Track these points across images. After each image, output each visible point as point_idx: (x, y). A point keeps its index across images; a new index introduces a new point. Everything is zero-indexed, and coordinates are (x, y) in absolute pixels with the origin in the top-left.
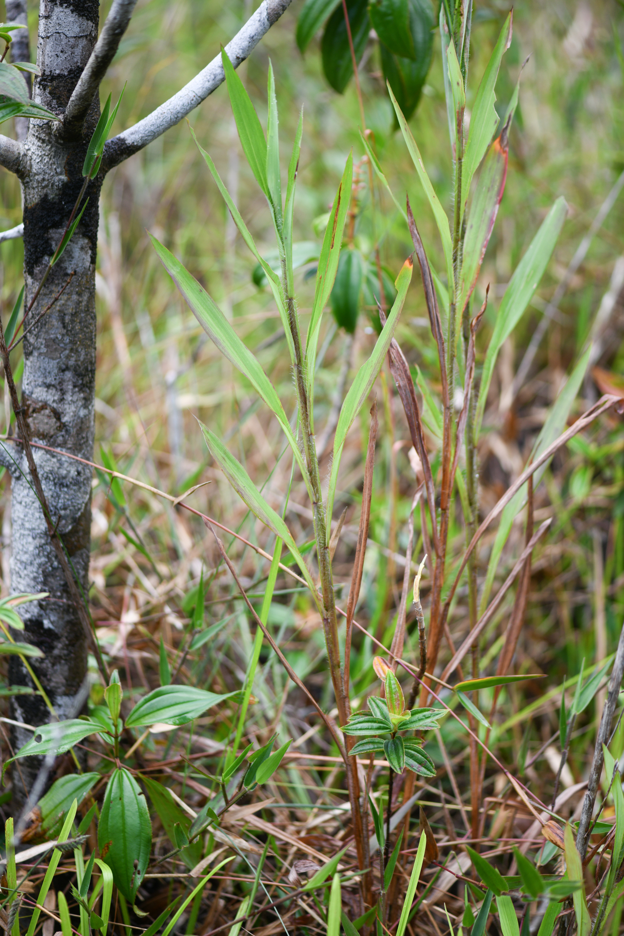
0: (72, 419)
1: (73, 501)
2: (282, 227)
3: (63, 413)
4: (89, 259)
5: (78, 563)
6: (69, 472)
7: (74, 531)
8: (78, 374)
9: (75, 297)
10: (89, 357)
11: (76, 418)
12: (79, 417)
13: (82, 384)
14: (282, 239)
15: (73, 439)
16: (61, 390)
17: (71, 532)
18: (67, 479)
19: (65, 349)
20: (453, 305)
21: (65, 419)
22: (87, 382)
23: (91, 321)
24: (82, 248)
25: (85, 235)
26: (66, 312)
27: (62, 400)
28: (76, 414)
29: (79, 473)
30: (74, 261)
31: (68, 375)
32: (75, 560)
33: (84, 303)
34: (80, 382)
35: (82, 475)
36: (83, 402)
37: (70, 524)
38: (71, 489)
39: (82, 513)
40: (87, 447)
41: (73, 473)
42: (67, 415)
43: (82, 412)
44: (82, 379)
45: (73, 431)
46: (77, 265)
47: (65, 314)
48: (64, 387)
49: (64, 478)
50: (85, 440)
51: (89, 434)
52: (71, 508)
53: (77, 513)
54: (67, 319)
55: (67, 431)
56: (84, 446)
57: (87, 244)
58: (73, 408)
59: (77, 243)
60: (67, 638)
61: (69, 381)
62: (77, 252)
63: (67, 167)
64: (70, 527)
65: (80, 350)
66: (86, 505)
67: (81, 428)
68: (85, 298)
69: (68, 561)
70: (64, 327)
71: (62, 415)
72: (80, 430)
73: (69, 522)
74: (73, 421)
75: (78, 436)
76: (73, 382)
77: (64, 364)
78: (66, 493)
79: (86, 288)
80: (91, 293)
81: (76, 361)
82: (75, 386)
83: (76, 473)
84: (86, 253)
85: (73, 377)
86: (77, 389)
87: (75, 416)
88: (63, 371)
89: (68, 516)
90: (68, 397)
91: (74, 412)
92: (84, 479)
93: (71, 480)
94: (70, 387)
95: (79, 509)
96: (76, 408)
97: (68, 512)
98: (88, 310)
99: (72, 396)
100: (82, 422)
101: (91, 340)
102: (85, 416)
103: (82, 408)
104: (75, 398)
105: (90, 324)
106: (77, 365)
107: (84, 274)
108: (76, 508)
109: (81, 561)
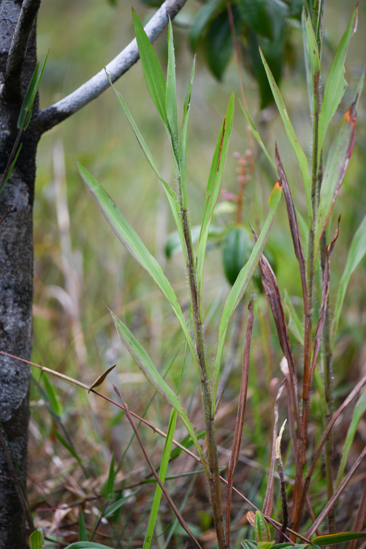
0: (12, 328)
1: (13, 395)
2: (178, 151)
3: (5, 323)
4: (27, 200)
5: (17, 447)
6: (9, 371)
7: (13, 421)
8: (17, 292)
9: (15, 229)
10: (26, 279)
11: (15, 328)
12: (18, 327)
13: (21, 301)
14: (178, 160)
15: (13, 345)
16: (4, 304)
17: (10, 421)
18: (8, 377)
19: (7, 271)
20: (312, 233)
21: (7, 328)
22: (25, 300)
23: (28, 251)
24: (21, 190)
25: (24, 180)
26: (8, 241)
27: (4, 313)
28: (15, 325)
29: (17, 373)
30: (15, 200)
31: (10, 292)
32: (14, 445)
33: (23, 235)
34: (19, 298)
35: (20, 375)
36: (22, 315)
37: (10, 414)
38: (11, 386)
39: (20, 407)
40: (24, 353)
41: (13, 372)
42: (9, 325)
43: (21, 324)
44: (21, 297)
45: (13, 338)
46: (17, 204)
47: (7, 243)
48: (6, 302)
49: (6, 376)
50: (23, 347)
51: (26, 343)
52: (11, 401)
53: (15, 406)
54: (9, 247)
55: (8, 338)
56: (22, 352)
57: (26, 187)
58: (13, 320)
59: (17, 186)
60: (6, 508)
61: (10, 297)
62: (17, 194)
63: (10, 124)
64: (10, 417)
65: (19, 272)
66: (24, 400)
67: (19, 336)
68: (24, 230)
69: (8, 444)
70: (7, 253)
71: (5, 325)
72: (19, 338)
73: (10, 412)
74: (14, 330)
75: (17, 343)
76: (14, 298)
77: (6, 283)
78: (7, 388)
79: (25, 223)
80: (28, 228)
81: (16, 281)
82: (15, 302)
83: (15, 373)
84: (25, 194)
85: (14, 294)
86: (16, 304)
87: (15, 326)
88: (6, 289)
89: (8, 407)
90: (10, 311)
91: (14, 323)
92: (22, 379)
93: (11, 378)
94: (11, 302)
95: (18, 403)
96: (16, 319)
97: (8, 404)
98: (26, 241)
99: (12, 309)
100: (20, 332)
101: (29, 266)
102: (23, 327)
103: (20, 321)
104: (15, 311)
105: (28, 253)
106: (17, 285)
107: (23, 211)
108: (15, 402)
109: (19, 446)
